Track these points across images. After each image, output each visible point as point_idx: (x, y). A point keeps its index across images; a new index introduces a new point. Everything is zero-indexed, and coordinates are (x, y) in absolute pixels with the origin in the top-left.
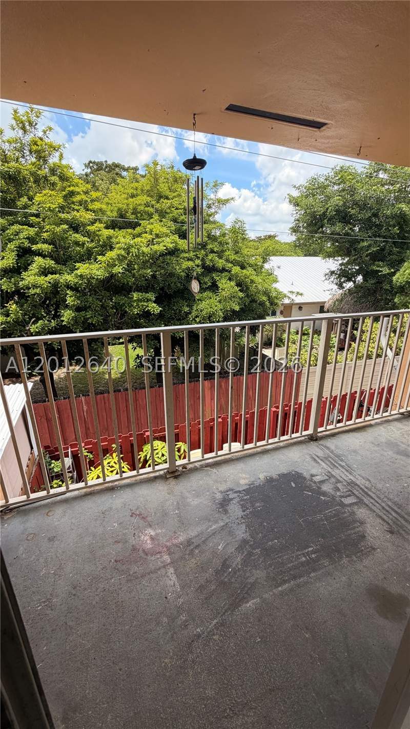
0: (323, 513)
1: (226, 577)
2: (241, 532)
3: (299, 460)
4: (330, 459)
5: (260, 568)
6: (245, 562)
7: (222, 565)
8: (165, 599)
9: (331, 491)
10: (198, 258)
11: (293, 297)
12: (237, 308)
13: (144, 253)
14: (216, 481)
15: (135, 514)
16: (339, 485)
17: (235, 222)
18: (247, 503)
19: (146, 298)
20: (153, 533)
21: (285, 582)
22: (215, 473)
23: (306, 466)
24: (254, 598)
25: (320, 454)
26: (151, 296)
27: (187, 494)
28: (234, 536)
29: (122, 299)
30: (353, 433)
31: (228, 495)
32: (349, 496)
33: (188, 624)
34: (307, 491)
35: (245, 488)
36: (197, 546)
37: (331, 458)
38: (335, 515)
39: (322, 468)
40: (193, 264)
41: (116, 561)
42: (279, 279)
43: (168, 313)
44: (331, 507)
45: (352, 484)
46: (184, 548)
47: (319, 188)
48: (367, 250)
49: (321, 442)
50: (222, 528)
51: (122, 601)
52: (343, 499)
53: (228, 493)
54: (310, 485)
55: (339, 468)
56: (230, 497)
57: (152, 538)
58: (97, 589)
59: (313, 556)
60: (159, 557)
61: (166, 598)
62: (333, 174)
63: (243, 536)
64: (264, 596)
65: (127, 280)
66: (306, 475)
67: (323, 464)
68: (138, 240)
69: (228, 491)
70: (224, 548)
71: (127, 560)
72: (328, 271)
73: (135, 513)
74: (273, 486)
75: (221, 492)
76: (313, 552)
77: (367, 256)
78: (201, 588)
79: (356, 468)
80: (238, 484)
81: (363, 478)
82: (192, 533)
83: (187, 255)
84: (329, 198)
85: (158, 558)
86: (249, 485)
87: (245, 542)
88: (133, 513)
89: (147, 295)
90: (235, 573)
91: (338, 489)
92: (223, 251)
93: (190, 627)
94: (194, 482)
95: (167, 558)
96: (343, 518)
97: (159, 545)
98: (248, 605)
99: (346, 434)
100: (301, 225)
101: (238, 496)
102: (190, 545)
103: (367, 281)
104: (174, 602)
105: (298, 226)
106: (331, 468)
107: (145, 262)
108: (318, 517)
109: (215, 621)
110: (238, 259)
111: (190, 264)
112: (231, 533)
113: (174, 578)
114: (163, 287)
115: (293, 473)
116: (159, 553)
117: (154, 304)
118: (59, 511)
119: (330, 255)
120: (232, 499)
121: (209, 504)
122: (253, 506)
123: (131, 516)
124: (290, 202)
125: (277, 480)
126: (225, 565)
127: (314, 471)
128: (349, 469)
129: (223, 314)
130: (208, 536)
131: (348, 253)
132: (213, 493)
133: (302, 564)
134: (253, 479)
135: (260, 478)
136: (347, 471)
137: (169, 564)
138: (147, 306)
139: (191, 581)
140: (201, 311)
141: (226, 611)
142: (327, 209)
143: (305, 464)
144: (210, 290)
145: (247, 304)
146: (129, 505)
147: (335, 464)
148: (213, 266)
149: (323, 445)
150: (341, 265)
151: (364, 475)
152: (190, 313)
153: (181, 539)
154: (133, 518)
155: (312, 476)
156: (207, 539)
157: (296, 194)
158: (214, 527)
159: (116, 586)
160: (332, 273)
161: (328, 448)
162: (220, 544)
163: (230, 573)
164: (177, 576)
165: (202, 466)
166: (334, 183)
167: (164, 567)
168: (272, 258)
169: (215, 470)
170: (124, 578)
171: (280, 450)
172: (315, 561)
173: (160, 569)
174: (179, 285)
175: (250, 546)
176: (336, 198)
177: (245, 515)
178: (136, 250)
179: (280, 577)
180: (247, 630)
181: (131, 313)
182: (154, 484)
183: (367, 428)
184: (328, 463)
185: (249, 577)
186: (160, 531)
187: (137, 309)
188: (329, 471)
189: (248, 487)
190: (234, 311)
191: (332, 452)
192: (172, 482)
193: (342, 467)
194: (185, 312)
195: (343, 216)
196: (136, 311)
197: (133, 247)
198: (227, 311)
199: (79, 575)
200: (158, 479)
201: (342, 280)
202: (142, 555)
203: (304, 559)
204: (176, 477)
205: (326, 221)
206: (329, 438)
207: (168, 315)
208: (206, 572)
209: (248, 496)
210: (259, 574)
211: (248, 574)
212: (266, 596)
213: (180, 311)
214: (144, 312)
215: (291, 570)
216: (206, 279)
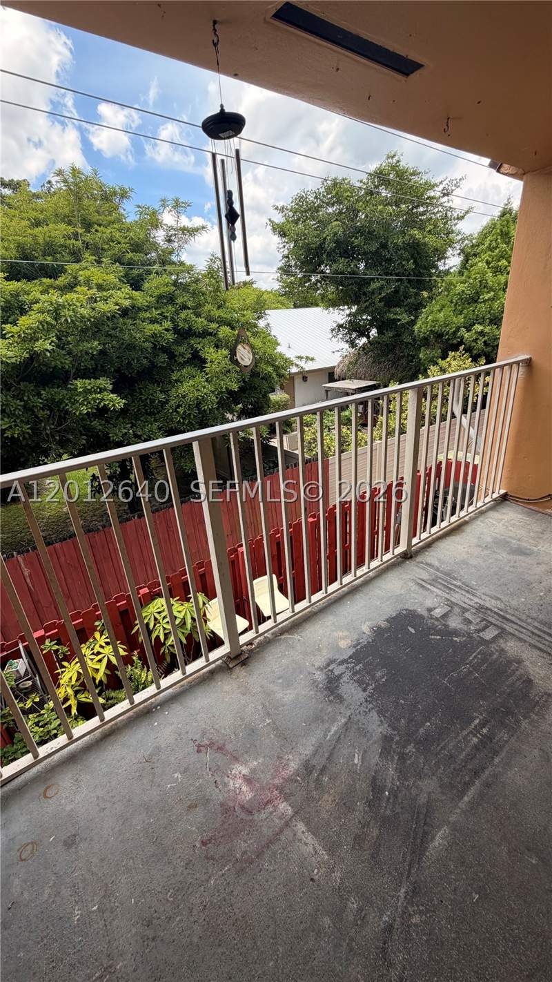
0: (467, 662)
1: (386, 807)
2: (376, 726)
3: (403, 592)
4: (440, 580)
5: (426, 775)
6: (402, 773)
7: (372, 791)
8: (311, 883)
9: (462, 626)
10: (166, 318)
11: (302, 364)
12: (235, 387)
13: (83, 317)
14: (305, 654)
15: (202, 746)
16: (467, 615)
17: (211, 260)
18: (364, 676)
19: (98, 387)
20: (245, 771)
21: (467, 785)
22: (299, 640)
23: (416, 599)
24: (439, 828)
25: (425, 576)
26: (104, 382)
27: (272, 687)
28: (369, 734)
29: (58, 393)
30: (451, 537)
31: (332, 671)
32: (486, 627)
33: (366, 914)
34: (435, 635)
35: (350, 652)
36: (323, 770)
37: (440, 578)
38: (484, 660)
39: (437, 596)
40: (161, 329)
41: (204, 843)
42: (279, 341)
43: (134, 406)
44: (472, 651)
45: (481, 609)
46: (303, 779)
47: (309, 210)
48: (380, 294)
49: (419, 559)
50: (347, 727)
51: (243, 917)
52: (481, 634)
53: (330, 668)
54: (433, 624)
55: (456, 589)
56: (336, 674)
57: (248, 780)
58: (191, 910)
59: (485, 731)
60: (271, 809)
61: (312, 880)
62: (323, 190)
63: (380, 730)
64: (450, 819)
65: (61, 363)
66: (421, 611)
67: (435, 589)
68: (71, 296)
69: (328, 665)
70: (362, 759)
71: (221, 834)
72: (335, 325)
73: (202, 744)
74: (386, 638)
75: (320, 669)
76: (482, 725)
77: (380, 302)
78: (358, 840)
79: (476, 585)
80: (339, 649)
81: (491, 597)
82: (306, 748)
83: (147, 315)
84: (324, 223)
85: (271, 813)
86: (355, 647)
87: (387, 739)
88: (199, 746)
89: (99, 382)
90: (396, 797)
91: (469, 622)
92: (199, 305)
93: (370, 918)
94: (274, 663)
95: (284, 807)
96: (495, 661)
97: (262, 788)
98: (437, 844)
99: (444, 540)
100: (293, 263)
101: (347, 668)
102: (311, 772)
103: (384, 334)
104: (328, 883)
105: (289, 266)
106: (447, 593)
107: (84, 331)
108: (464, 669)
109: (403, 890)
110: (225, 316)
111: (156, 327)
112: (363, 732)
113: (309, 839)
114: (119, 368)
115: (404, 612)
116: (269, 802)
117: (112, 395)
118: (65, 781)
119: (334, 304)
120: (340, 677)
121: (311, 693)
122: (373, 677)
123: (198, 751)
124: (274, 230)
125: (388, 629)
126: (376, 787)
127: (429, 603)
128: (469, 590)
129: (217, 398)
130: (331, 748)
131: (356, 298)
132: (309, 673)
133: (476, 747)
134: (356, 637)
135: (365, 631)
136: (468, 592)
137: (292, 817)
138: (103, 399)
139: (338, 835)
140: (184, 398)
141: (410, 866)
142: (325, 239)
143: (413, 595)
144: (191, 365)
145: (247, 380)
146: (187, 732)
147: (450, 586)
148: (190, 329)
149: (422, 563)
150: (348, 315)
151: (490, 593)
152: (167, 402)
153: (294, 765)
154: (202, 755)
155: (430, 610)
156: (331, 754)
157: (279, 219)
158: (334, 729)
159: (222, 891)
160: (340, 326)
161: (431, 565)
162: (354, 755)
163: (389, 799)
164: (313, 834)
165: (276, 635)
166: (328, 204)
167: (287, 824)
168: (267, 312)
169: (296, 637)
170: (229, 870)
171: (373, 582)
172: (489, 738)
173: (281, 831)
174: (145, 361)
175: (397, 743)
176: (333, 224)
177: (369, 696)
178: (71, 313)
179: (458, 780)
180: (453, 888)
181: (77, 414)
182: (213, 684)
183: (463, 527)
184: (439, 587)
185: (417, 795)
186: (255, 763)
187: (86, 406)
188: (446, 598)
189: (354, 650)
190: (230, 392)
191: (438, 570)
192: (240, 672)
193: (459, 587)
194: (159, 402)
195: (344, 249)
196: (84, 410)
197: (64, 307)
198: (221, 392)
199: (148, 894)
200: (217, 673)
201: (353, 336)
202: (243, 816)
203: (475, 740)
204: (244, 663)
205: (324, 256)
206: (426, 551)
207: (133, 409)
208: (354, 810)
209: (361, 665)
210: (429, 785)
211: (414, 791)
212: (453, 818)
213: (152, 401)
214: (98, 409)
215: (466, 762)
216: (182, 349)
